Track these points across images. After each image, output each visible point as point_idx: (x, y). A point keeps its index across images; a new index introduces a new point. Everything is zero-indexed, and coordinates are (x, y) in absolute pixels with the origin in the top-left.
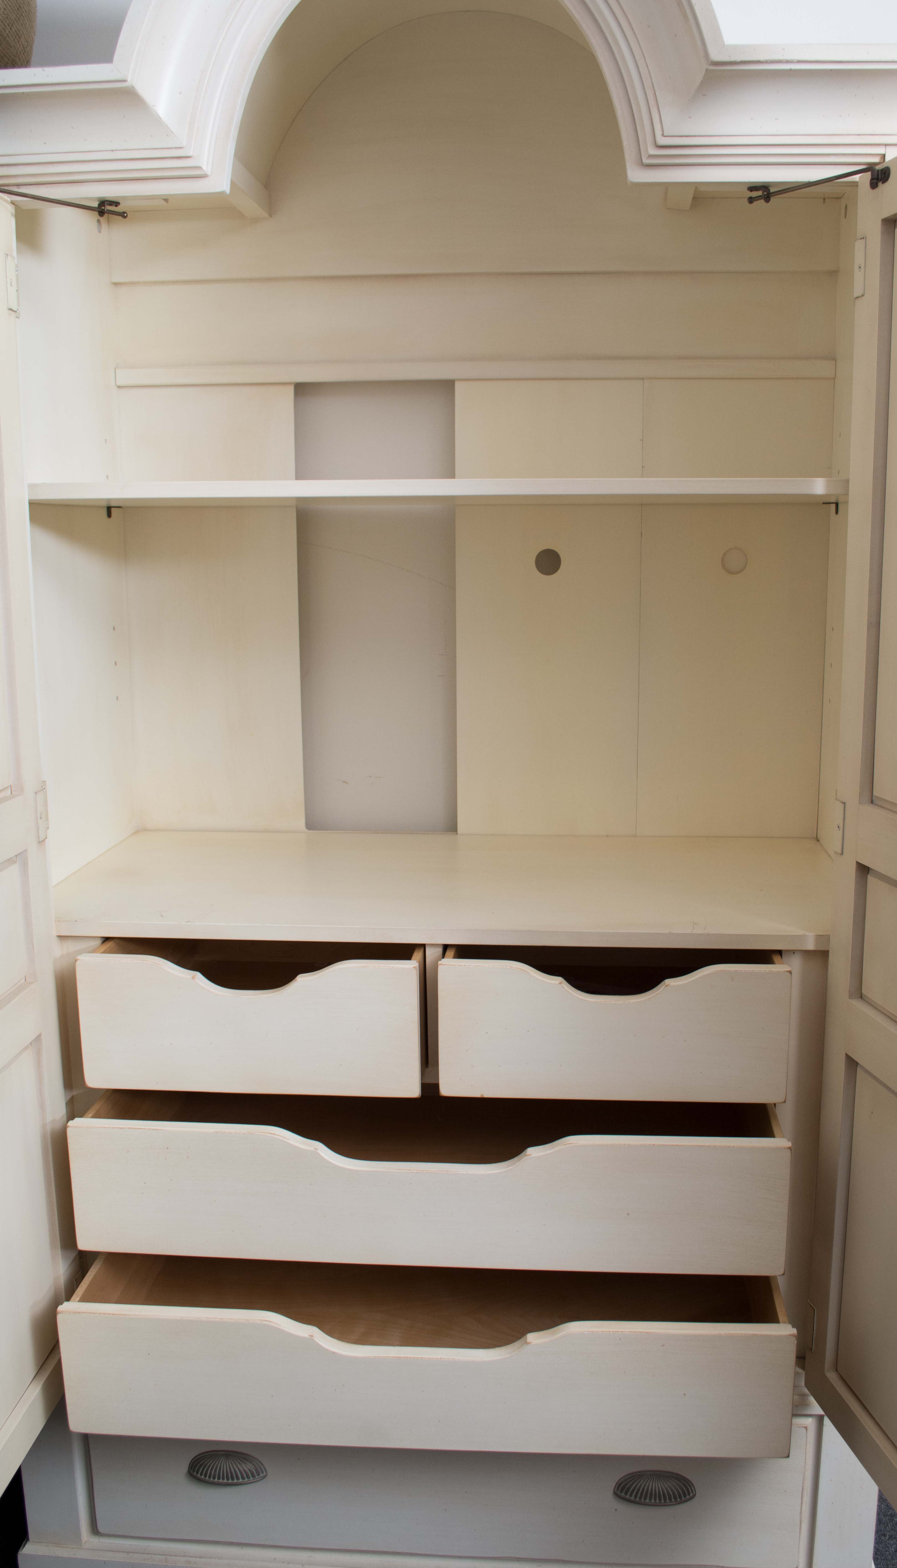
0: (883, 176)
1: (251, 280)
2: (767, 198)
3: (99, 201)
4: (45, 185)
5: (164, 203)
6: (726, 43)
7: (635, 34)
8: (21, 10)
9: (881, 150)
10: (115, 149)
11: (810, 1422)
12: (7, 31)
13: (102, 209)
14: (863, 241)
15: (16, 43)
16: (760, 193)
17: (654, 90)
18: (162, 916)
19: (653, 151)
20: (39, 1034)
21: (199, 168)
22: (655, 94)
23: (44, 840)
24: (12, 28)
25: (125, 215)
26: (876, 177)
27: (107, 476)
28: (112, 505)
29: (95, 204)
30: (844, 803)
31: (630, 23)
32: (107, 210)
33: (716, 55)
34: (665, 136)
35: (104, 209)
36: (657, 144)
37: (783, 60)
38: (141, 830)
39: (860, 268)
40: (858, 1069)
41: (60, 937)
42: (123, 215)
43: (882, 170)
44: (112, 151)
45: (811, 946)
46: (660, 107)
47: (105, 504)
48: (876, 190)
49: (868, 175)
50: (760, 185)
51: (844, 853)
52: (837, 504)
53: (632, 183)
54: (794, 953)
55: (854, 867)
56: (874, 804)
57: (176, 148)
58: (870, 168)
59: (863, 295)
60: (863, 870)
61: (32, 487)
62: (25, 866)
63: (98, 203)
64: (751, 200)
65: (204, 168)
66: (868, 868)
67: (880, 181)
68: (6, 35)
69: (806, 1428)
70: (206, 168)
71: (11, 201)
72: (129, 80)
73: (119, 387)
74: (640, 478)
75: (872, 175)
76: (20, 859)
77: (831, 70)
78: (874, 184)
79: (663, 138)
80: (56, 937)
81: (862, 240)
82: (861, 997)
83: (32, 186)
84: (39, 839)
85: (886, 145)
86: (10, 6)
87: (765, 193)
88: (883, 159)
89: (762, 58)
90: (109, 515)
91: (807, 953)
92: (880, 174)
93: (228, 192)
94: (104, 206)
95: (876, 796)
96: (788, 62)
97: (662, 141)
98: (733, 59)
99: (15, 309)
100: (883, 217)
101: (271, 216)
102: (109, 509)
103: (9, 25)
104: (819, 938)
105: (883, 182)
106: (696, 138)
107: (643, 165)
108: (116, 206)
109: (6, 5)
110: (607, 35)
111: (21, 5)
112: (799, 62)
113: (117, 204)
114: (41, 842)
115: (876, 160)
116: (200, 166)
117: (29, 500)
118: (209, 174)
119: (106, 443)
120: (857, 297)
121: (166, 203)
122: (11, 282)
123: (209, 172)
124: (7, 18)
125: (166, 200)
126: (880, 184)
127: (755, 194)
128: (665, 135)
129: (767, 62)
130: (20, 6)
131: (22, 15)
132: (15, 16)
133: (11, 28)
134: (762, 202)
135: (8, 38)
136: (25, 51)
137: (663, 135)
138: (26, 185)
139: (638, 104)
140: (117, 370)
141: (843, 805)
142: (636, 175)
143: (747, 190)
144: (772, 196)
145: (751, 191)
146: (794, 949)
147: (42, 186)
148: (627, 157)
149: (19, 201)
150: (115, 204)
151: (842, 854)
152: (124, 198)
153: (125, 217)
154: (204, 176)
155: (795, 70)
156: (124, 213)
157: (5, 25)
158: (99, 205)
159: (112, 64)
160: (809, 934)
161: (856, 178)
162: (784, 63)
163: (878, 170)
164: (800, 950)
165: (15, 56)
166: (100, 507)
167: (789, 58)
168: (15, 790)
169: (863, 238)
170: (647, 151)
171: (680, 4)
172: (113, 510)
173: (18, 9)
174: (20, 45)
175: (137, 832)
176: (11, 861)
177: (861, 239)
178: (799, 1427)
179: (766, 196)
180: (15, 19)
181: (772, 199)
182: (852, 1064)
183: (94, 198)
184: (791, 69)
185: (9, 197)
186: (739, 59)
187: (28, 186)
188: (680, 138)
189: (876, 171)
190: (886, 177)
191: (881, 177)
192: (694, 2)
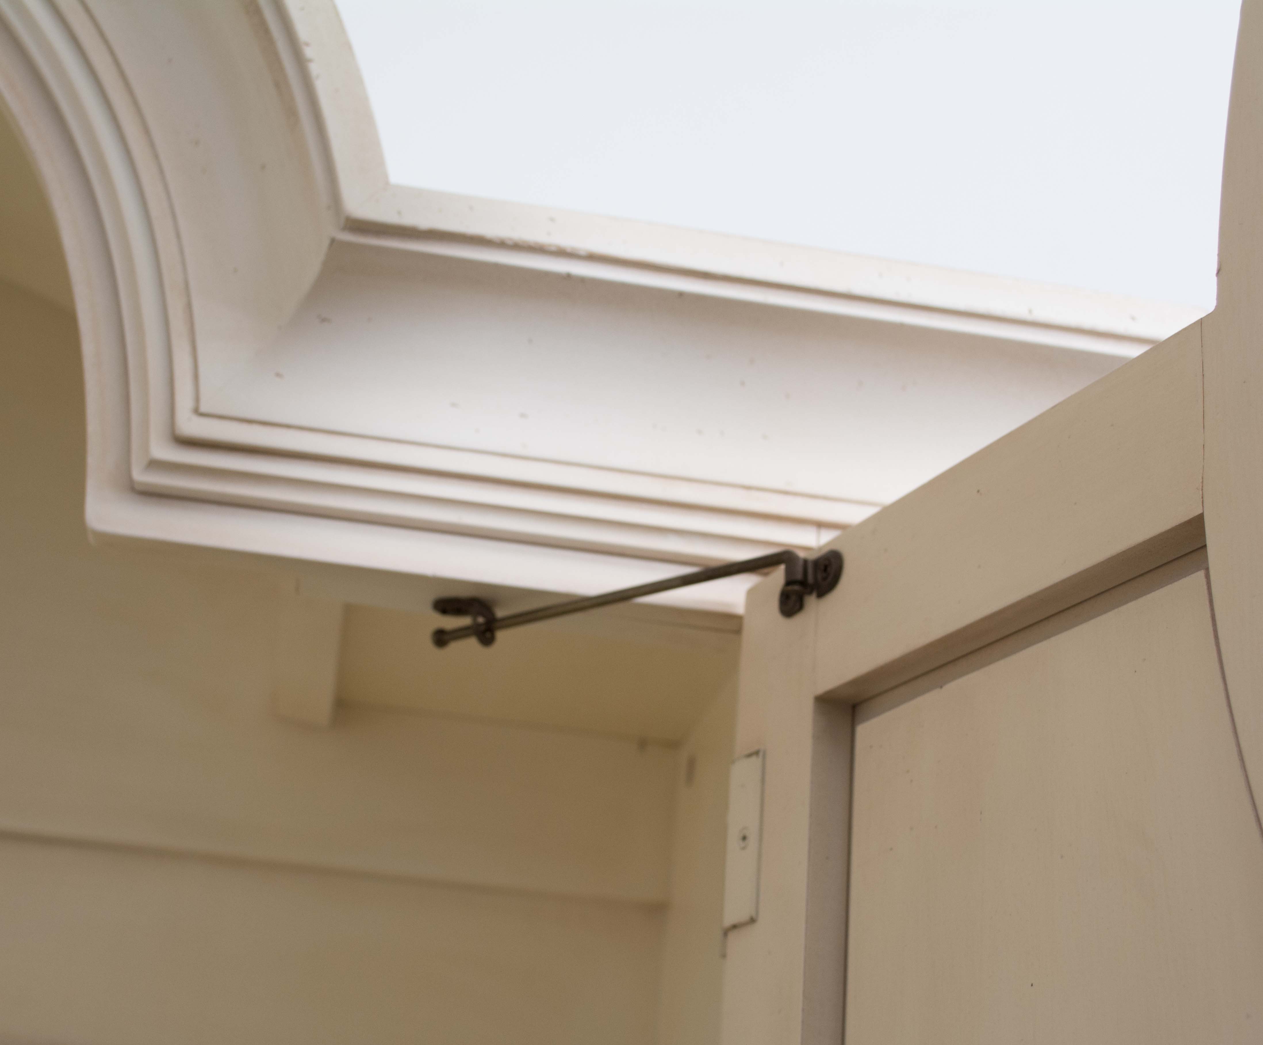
0: (819, 577)
2: (485, 631)
7: (158, 160)
14: (755, 761)
16: (465, 621)
17: (189, 296)
19: (165, 452)
22: (190, 308)
26: (800, 580)
33: (361, 205)
34: (203, 414)
36: (178, 433)
39: (744, 838)
43: (816, 560)
48: (798, 620)
49: (778, 575)
50: (468, 592)
53: (96, 534)
59: (752, 920)
64: (439, 637)
67: (810, 593)
75: (788, 572)
77: (680, 294)
78: (793, 602)
79: (197, 418)
81: (754, 759)
87: (481, 618)
92: (810, 571)
97: (192, 426)
98: (409, 219)
100: (820, 692)
105: (819, 598)
106: (290, 431)
107: (130, 486)
112: (593, 258)
120: (735, 927)
126: (811, 601)
127: (453, 621)
128: (204, 409)
129: (501, 245)
134: (472, 643)
137: (195, 409)
142: (112, 514)
143: (428, 604)
144: (501, 627)
145: (443, 607)
148: (92, 461)
155: (583, 281)
162: (551, 253)
163: (806, 562)
169: (757, 753)
170: (146, 448)
171: (254, 11)
177: (750, 755)
179: (482, 628)
181: (502, 636)
184: (569, 275)
186: (424, 222)
188: (244, 425)
189: (801, 563)
190: (825, 579)
191: (810, 579)
192: (314, 69)
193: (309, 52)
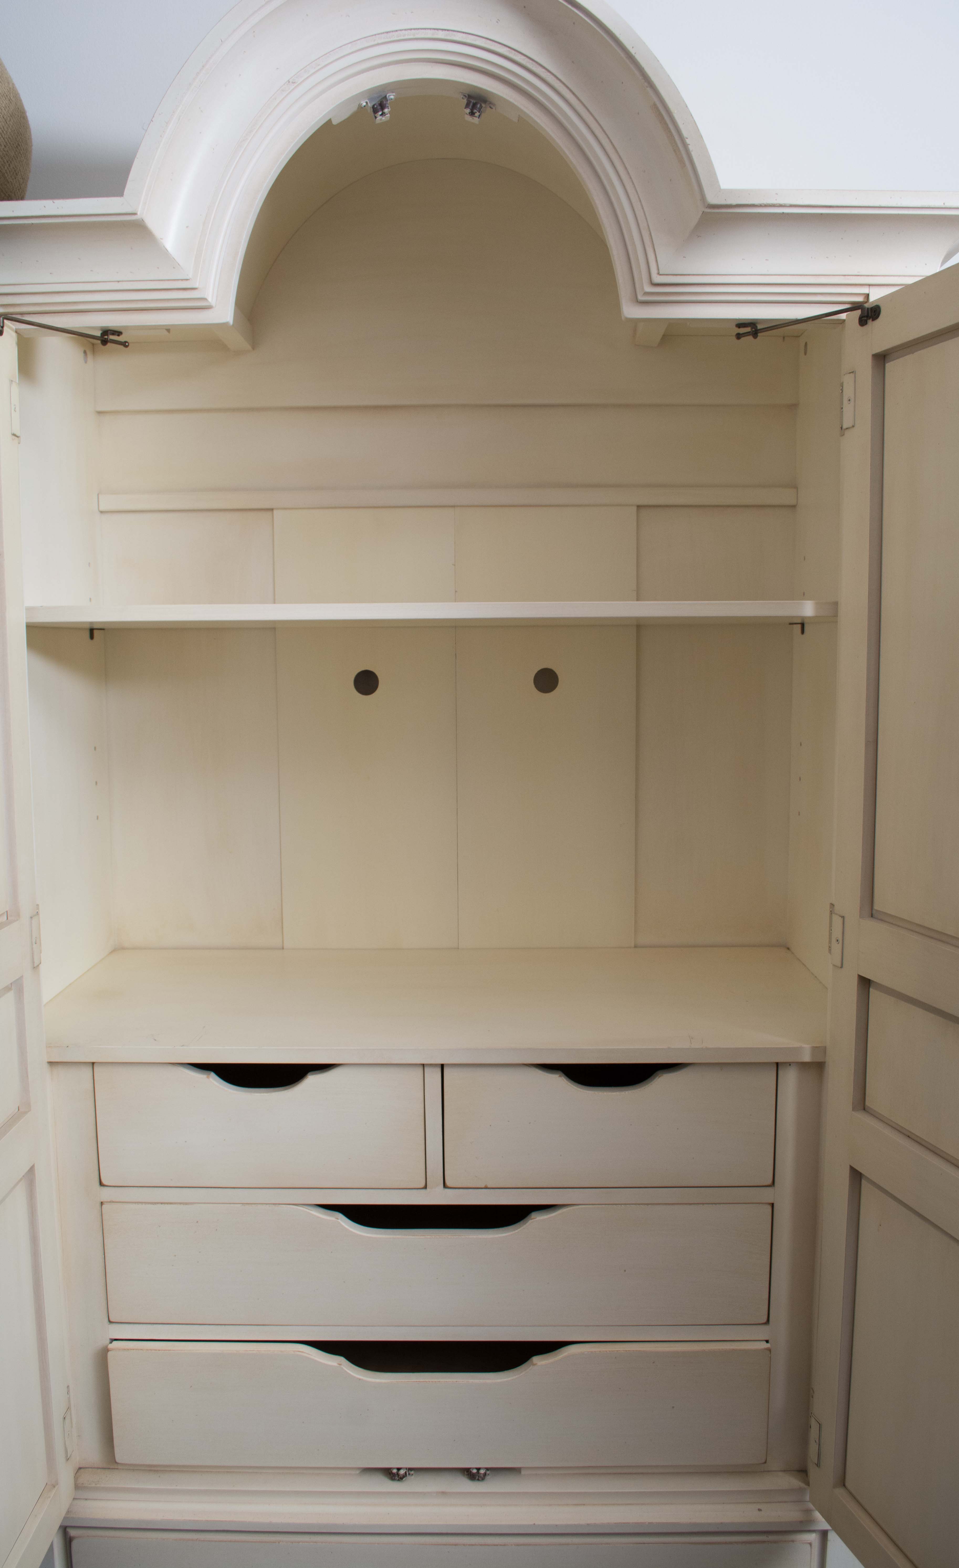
0: (873, 314)
1: (234, 410)
2: (754, 334)
3: (102, 330)
4: (49, 315)
5: (166, 333)
6: (722, 187)
7: (631, 178)
8: (19, 148)
9: (865, 290)
10: (121, 280)
11: (813, 1537)
12: (6, 168)
13: (105, 338)
15: (13, 179)
16: (748, 329)
17: (650, 231)
18: (155, 1040)
19: (648, 289)
20: (32, 1165)
21: (205, 299)
22: (651, 235)
23: (38, 966)
24: (11, 165)
25: (127, 344)
26: (866, 314)
27: (90, 599)
28: (95, 627)
29: (98, 334)
30: (843, 917)
31: (626, 168)
32: (110, 339)
33: (712, 198)
34: (660, 275)
35: (108, 339)
36: (652, 282)
37: (777, 204)
38: (118, 949)
39: (849, 400)
40: (863, 1181)
41: (51, 1063)
42: (125, 344)
43: (872, 308)
44: (118, 282)
45: (807, 1058)
46: (655, 247)
47: (88, 626)
48: (865, 327)
49: (859, 312)
50: (749, 322)
51: (843, 966)
52: (803, 625)
53: (627, 318)
54: (790, 1065)
55: (855, 981)
56: (874, 918)
57: (182, 280)
58: (855, 306)
59: (853, 426)
60: (865, 983)
61: (29, 609)
62: (20, 992)
63: (101, 332)
64: (739, 336)
65: (210, 299)
66: (869, 980)
67: (870, 319)
68: (4, 171)
69: (810, 1544)
70: (211, 300)
71: (16, 329)
72: (139, 213)
73: (102, 512)
74: (633, 600)
75: (862, 311)
76: (17, 987)
77: (822, 214)
78: (863, 321)
79: (659, 276)
80: (47, 1064)
81: (851, 374)
82: (864, 1109)
83: (36, 315)
84: (34, 965)
85: (869, 285)
86: (10, 143)
87: (753, 330)
88: (866, 298)
89: (756, 202)
90: (92, 637)
91: (803, 1066)
92: (869, 312)
93: (231, 323)
94: (108, 335)
95: (877, 910)
96: (781, 206)
97: (657, 279)
98: (729, 202)
99: (18, 434)
100: (874, 352)
101: (253, 349)
102: (92, 631)
103: (8, 162)
104: (814, 1049)
105: (873, 320)
106: (690, 276)
107: (637, 301)
108: (119, 335)
109: (6, 142)
110: (603, 177)
111: (20, 143)
112: (791, 206)
113: (119, 333)
114: (36, 968)
115: (860, 299)
116: (205, 297)
117: (27, 623)
118: (214, 305)
119: (89, 566)
120: (847, 428)
121: (168, 333)
122: (15, 408)
123: (213, 304)
124: (7, 155)
125: (168, 330)
126: (870, 321)
127: (742, 330)
128: (661, 273)
129: (761, 206)
130: (18, 144)
131: (20, 153)
132: (14, 153)
133: (9, 165)
134: (750, 338)
135: (6, 174)
136: (20, 188)
137: (658, 274)
138: (30, 314)
139: (633, 243)
140: (100, 496)
141: (842, 919)
142: (631, 311)
143: (735, 327)
144: (760, 332)
145: (739, 327)
146: (790, 1061)
147: (46, 315)
148: (622, 294)
149: (23, 329)
150: (117, 334)
151: (842, 967)
152: (127, 328)
153: (127, 346)
154: (209, 308)
155: (788, 214)
156: (126, 342)
157: (4, 161)
158: (101, 334)
159: (122, 197)
160: (805, 1046)
161: (843, 316)
162: (777, 206)
163: (868, 308)
164: (796, 1062)
165: (11, 192)
166: (85, 629)
167: (782, 202)
168: (11, 916)
169: (853, 372)
170: (643, 289)
172: (95, 632)
173: (17, 147)
174: (16, 182)
175: (114, 951)
176: (8, 989)
178: (803, 1543)
179: (754, 332)
180: (14, 156)
181: (759, 336)
182: (856, 1176)
183: (97, 327)
184: (783, 213)
185: (13, 325)
186: (734, 203)
187: (31, 315)
188: (675, 276)
189: (866, 309)
190: (875, 315)
191: (870, 315)
192: (691, 147)
193: (688, 141)
